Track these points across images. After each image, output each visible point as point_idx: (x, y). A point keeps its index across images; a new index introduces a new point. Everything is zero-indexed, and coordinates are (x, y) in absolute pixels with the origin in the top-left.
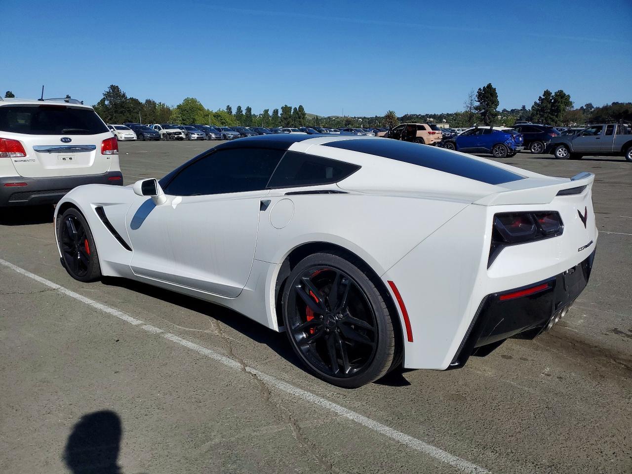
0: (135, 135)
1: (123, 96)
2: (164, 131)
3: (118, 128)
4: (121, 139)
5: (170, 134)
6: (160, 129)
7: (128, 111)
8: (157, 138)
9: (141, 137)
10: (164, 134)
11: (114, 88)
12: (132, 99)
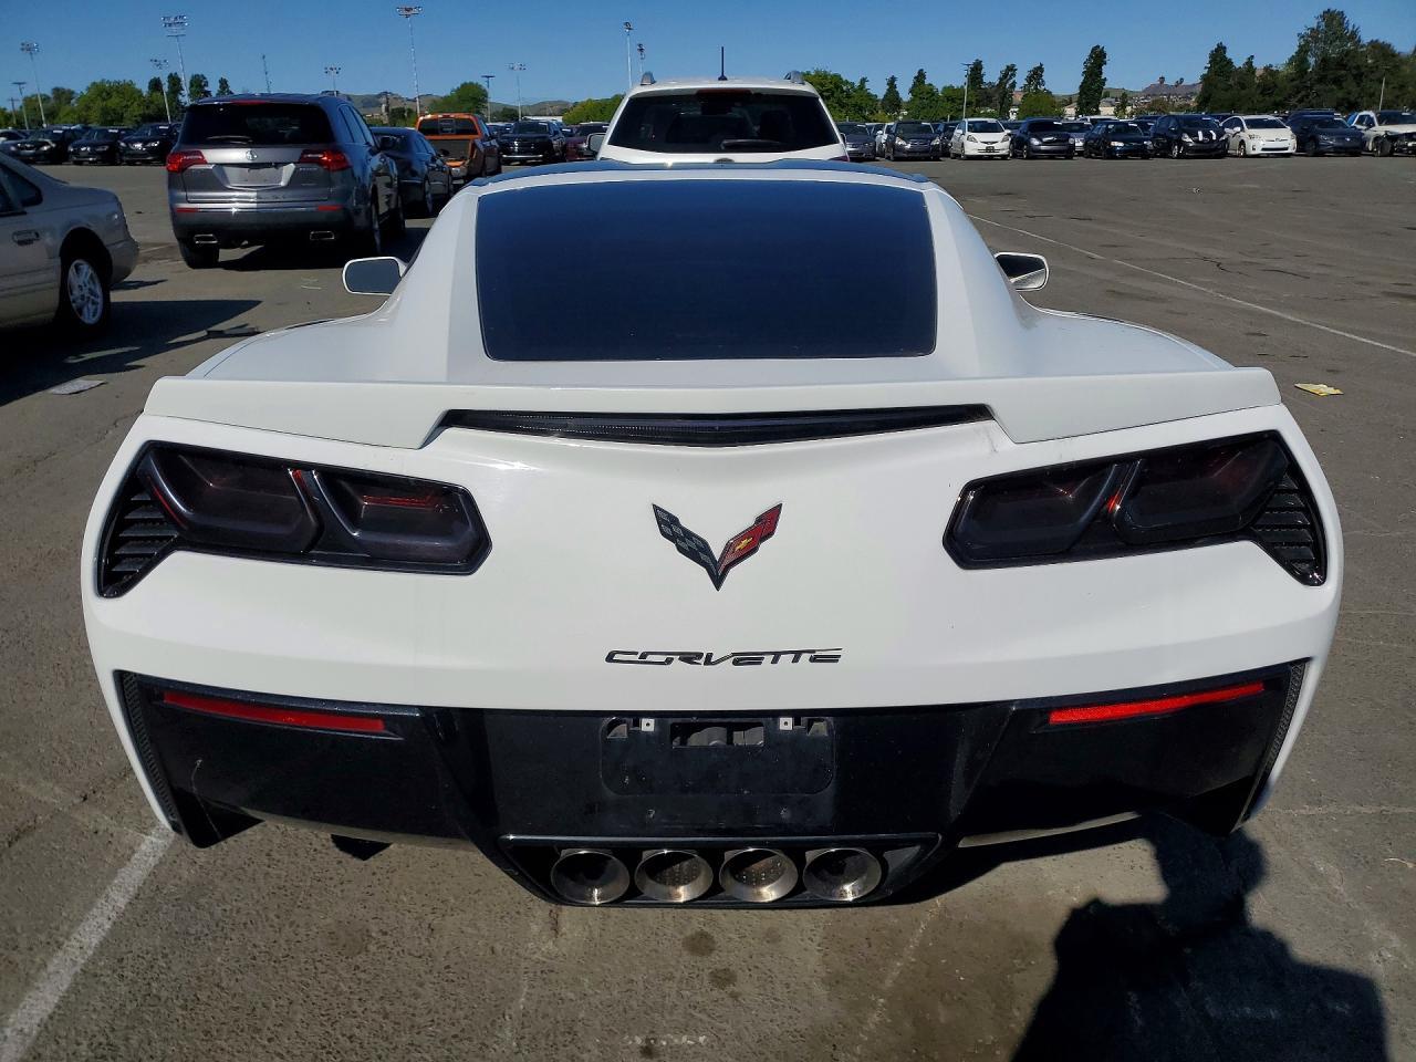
0: (1294, 141)
1: (1349, 38)
2: (1380, 130)
3: (1253, 124)
4: (1253, 153)
5: (1394, 138)
6: (1370, 124)
7: (1355, 77)
8: (1356, 148)
9: (1311, 147)
10: (1377, 138)
11: (1333, 19)
12: (1374, 44)
